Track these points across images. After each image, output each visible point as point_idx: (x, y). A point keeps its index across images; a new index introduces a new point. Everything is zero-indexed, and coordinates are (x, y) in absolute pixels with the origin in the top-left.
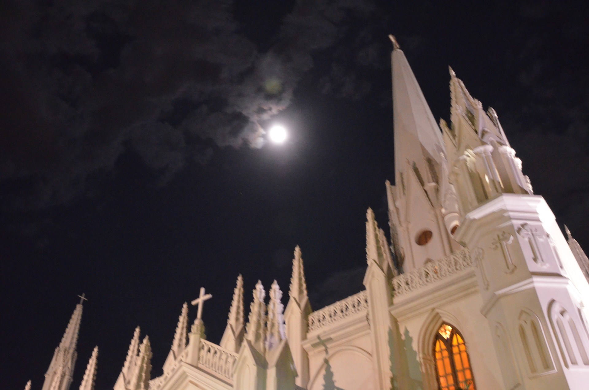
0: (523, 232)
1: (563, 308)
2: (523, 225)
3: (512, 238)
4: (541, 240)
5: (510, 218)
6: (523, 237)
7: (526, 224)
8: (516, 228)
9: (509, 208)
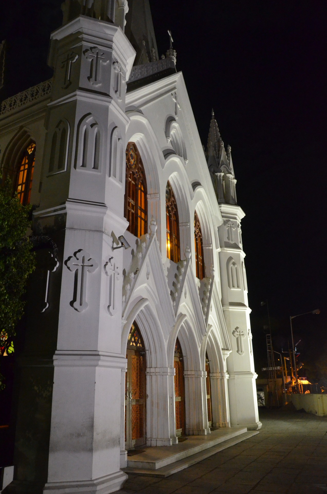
0: (89, 53)
1: (96, 121)
2: (91, 48)
3: (77, 57)
4: (104, 63)
5: (82, 39)
6: (87, 58)
7: (95, 48)
8: (83, 49)
9: (85, 31)
